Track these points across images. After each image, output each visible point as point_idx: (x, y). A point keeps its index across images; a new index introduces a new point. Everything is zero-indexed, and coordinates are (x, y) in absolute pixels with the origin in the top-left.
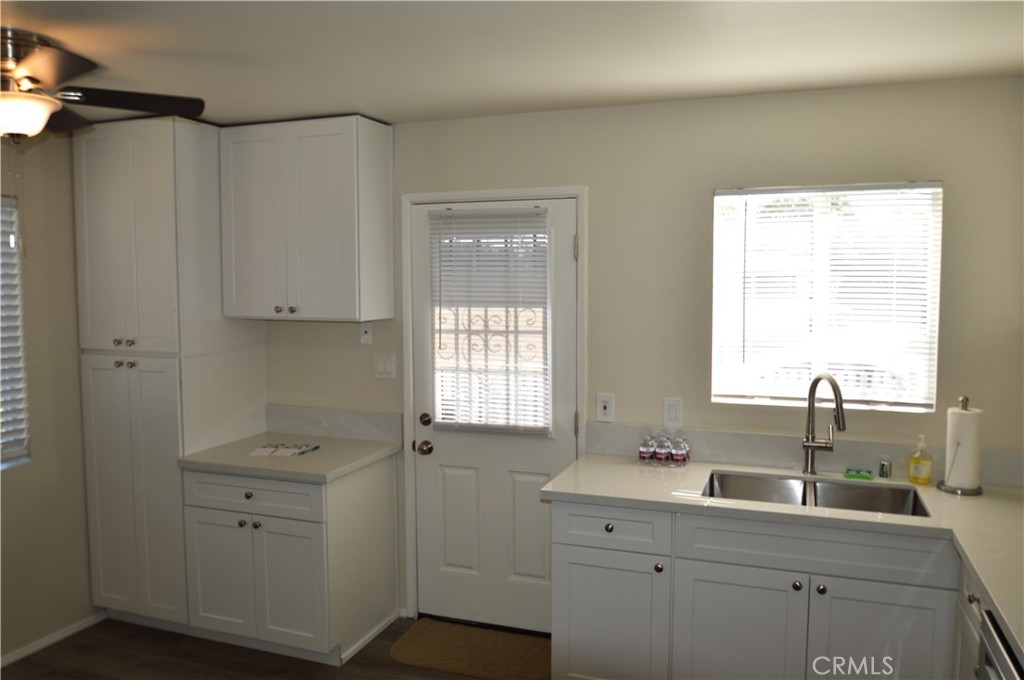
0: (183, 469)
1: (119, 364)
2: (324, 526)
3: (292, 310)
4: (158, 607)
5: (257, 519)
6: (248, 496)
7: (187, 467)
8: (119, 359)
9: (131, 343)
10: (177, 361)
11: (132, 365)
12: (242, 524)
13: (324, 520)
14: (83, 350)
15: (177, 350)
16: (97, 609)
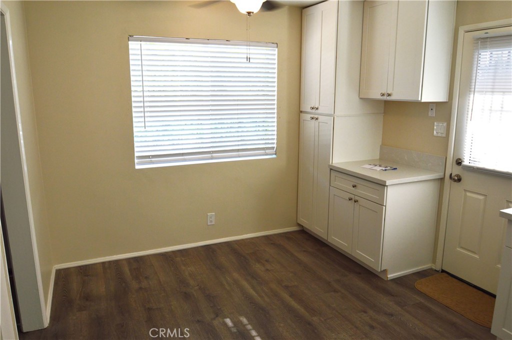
0: (331, 169)
1: (313, 118)
2: (384, 207)
3: (389, 95)
4: (318, 230)
5: (357, 198)
6: (354, 186)
7: (333, 169)
8: (312, 116)
9: (317, 109)
10: (333, 118)
11: (317, 119)
12: (350, 199)
13: (385, 205)
14: (301, 112)
15: (333, 113)
16: (299, 225)
